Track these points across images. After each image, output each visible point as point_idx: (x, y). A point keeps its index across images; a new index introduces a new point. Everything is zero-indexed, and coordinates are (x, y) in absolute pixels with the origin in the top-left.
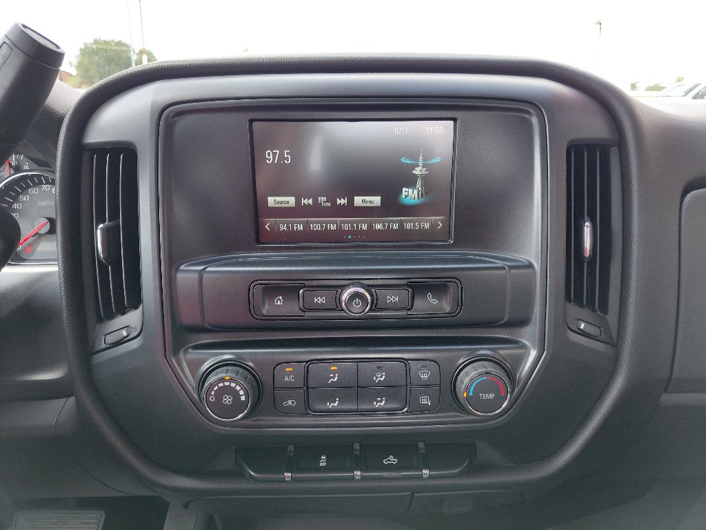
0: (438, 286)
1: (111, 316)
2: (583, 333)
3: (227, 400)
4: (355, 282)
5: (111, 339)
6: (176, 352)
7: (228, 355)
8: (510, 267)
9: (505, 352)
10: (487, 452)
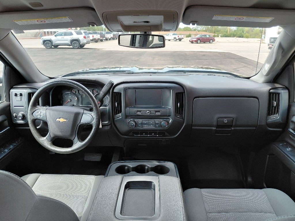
0: (159, 111)
1: (117, 114)
2: (178, 117)
3: (132, 124)
4: (148, 110)
5: (117, 117)
6: (126, 119)
7: (132, 119)
8: (168, 109)
9: (168, 120)
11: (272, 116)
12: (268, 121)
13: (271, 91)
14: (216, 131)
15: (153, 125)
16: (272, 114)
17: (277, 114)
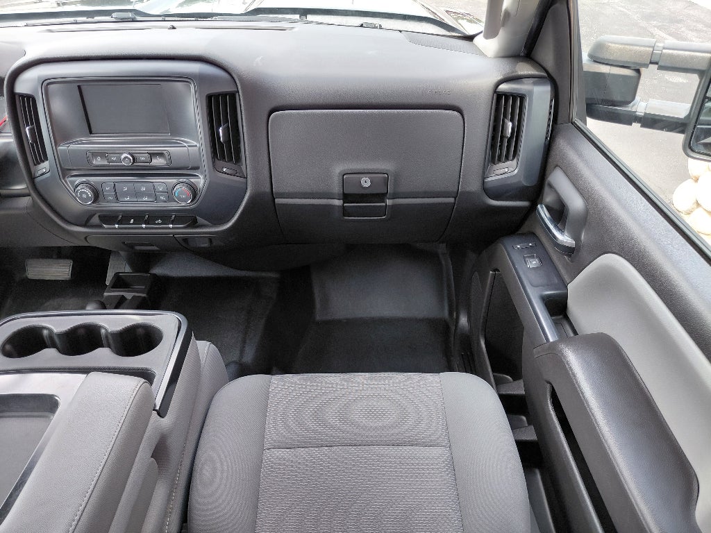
0: (161, 154)
1: (38, 164)
2: (225, 173)
3: (84, 196)
5: (40, 172)
6: (64, 178)
7: (84, 179)
8: (189, 146)
10: (200, 220)
11: (501, 165)
12: (489, 179)
13: (503, 87)
14: (345, 212)
15: (149, 196)
16: (500, 160)
17: (515, 160)
